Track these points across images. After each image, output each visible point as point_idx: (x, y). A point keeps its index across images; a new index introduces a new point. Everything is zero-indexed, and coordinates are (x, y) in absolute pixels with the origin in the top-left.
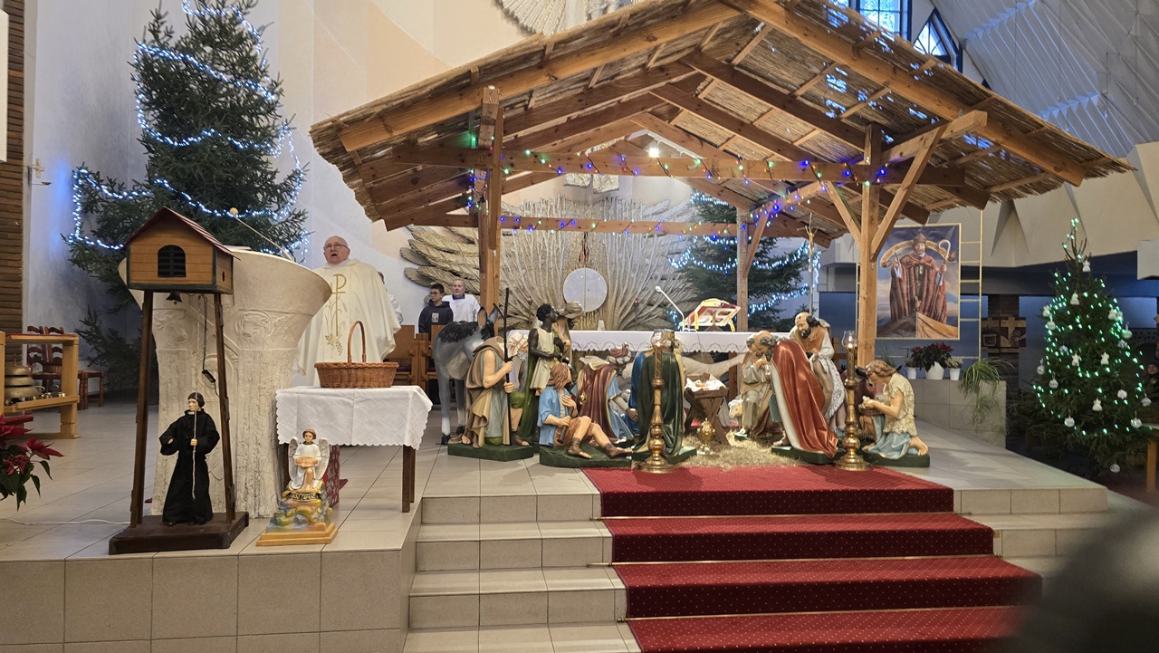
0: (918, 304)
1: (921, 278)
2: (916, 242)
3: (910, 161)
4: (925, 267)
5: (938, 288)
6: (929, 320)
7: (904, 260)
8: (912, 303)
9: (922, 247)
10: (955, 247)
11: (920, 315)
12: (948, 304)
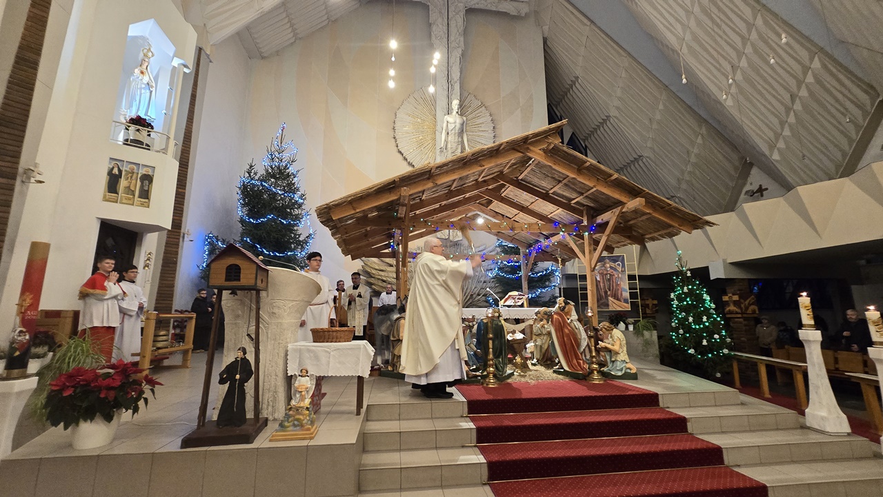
0: (609, 293)
1: (609, 280)
2: (605, 263)
3: (607, 223)
4: (610, 275)
5: (617, 285)
6: (615, 301)
7: (600, 272)
8: (606, 292)
9: (608, 265)
10: (623, 266)
11: (610, 298)
12: (623, 293)
